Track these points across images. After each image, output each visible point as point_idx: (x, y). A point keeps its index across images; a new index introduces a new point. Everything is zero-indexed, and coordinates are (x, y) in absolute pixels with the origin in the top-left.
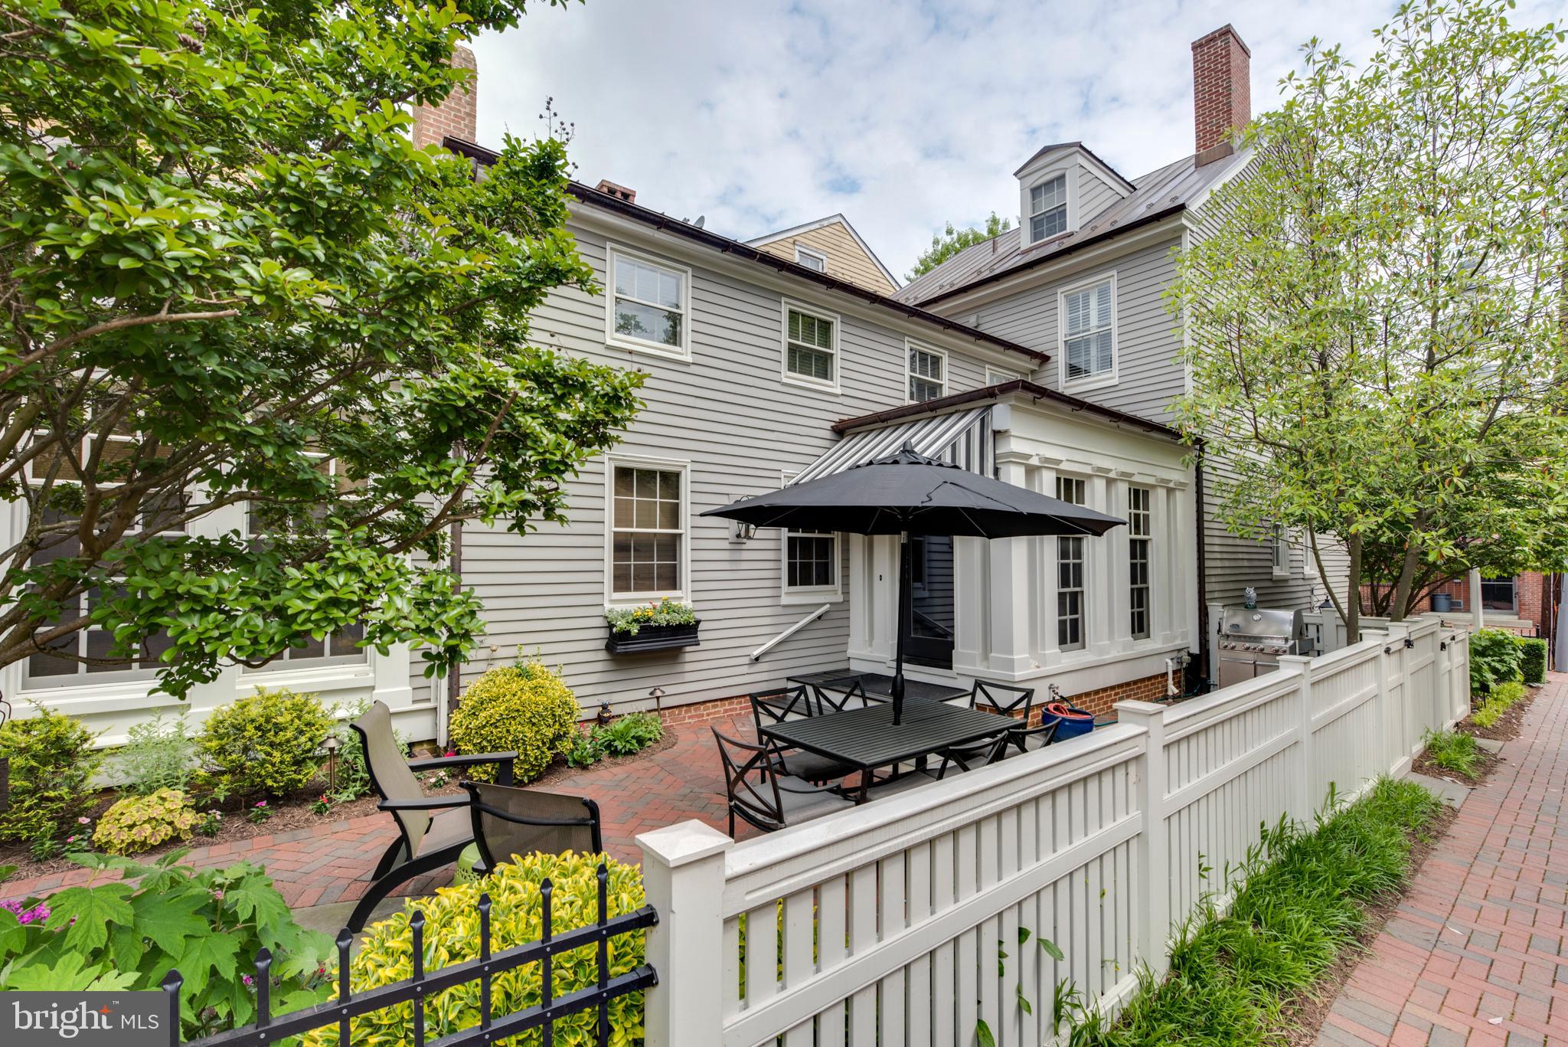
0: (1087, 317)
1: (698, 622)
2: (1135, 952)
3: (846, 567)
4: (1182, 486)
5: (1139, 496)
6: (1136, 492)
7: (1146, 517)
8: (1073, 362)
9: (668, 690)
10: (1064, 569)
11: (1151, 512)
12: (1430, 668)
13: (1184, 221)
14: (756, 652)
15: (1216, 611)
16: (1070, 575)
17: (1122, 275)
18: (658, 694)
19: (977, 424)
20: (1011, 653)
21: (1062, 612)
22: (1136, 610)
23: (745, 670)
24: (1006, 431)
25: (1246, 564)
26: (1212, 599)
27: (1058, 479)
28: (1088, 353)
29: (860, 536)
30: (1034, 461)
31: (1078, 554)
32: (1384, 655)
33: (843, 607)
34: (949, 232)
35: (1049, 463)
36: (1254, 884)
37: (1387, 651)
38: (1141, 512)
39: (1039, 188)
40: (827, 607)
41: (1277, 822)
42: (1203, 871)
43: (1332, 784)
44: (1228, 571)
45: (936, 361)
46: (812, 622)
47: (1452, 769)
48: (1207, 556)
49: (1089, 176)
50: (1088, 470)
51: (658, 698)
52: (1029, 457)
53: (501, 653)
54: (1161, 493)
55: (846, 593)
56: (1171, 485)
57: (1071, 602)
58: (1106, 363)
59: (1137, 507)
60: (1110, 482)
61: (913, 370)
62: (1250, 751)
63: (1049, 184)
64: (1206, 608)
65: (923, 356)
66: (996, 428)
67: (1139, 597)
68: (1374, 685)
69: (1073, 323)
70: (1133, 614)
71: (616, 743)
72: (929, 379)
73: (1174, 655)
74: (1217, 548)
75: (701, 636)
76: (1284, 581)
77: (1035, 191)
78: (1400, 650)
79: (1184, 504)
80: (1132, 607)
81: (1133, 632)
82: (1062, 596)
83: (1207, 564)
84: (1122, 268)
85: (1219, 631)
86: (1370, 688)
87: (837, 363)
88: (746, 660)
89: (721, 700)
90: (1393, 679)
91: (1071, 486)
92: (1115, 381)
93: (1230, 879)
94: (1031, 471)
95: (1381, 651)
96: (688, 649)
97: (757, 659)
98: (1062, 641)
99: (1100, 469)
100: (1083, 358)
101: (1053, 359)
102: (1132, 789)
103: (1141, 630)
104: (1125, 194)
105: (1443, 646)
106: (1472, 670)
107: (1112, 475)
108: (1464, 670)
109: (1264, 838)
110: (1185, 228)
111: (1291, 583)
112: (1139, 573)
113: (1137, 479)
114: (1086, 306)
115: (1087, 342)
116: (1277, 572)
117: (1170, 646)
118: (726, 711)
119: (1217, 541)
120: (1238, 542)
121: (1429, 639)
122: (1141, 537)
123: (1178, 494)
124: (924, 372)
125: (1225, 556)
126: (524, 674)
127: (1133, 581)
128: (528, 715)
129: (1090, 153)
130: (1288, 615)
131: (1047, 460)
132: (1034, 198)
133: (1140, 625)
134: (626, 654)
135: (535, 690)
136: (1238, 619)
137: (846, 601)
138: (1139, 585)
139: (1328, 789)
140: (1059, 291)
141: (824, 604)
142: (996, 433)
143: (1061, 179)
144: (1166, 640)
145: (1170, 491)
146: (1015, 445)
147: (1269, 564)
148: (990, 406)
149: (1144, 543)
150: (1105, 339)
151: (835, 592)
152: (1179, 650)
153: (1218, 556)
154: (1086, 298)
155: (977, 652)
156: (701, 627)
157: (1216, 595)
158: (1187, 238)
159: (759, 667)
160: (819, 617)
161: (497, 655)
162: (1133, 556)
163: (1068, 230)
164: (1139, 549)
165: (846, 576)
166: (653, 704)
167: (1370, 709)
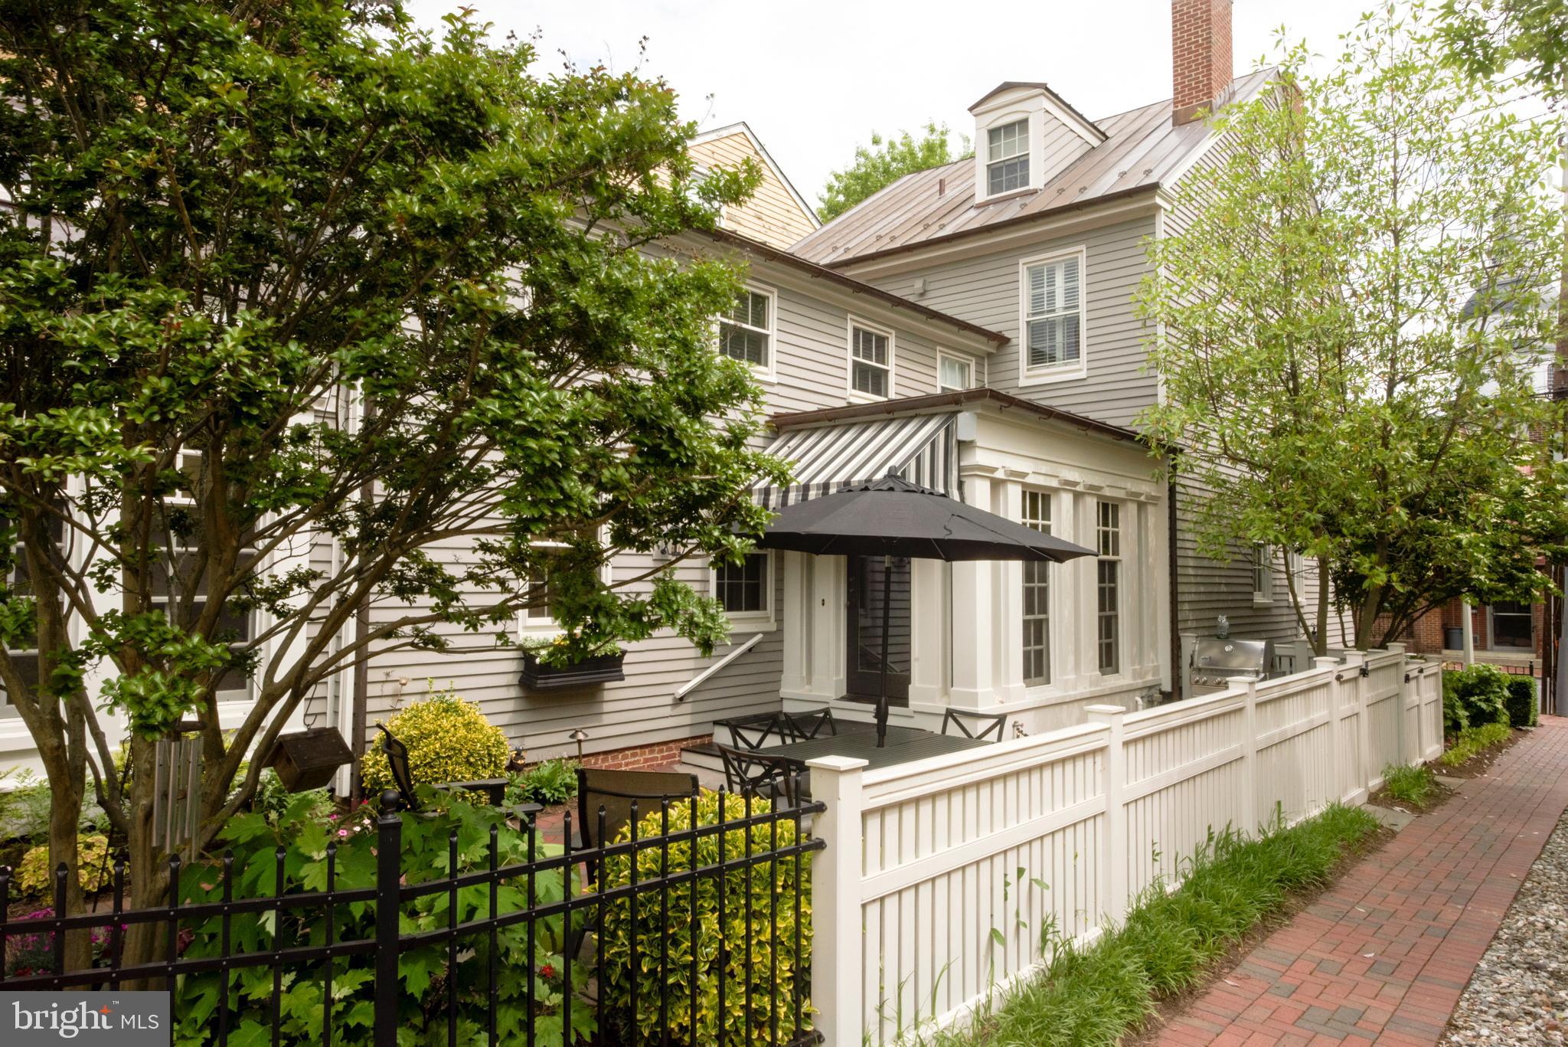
0: (1052, 295)
1: (624, 653)
2: (1100, 911)
3: (780, 590)
4: (1154, 500)
5: (1108, 510)
6: (1105, 506)
7: (1116, 535)
8: (1037, 346)
9: (593, 733)
10: (1029, 594)
11: (1121, 530)
12: (1394, 700)
13: (1158, 200)
14: (682, 690)
15: (1190, 643)
16: (1036, 600)
17: (1094, 251)
18: (581, 736)
19: (942, 433)
20: (975, 687)
21: (1026, 642)
22: (1104, 641)
23: (668, 711)
24: (972, 442)
25: (1223, 589)
26: (1186, 630)
27: (1024, 493)
28: (1052, 338)
29: (798, 553)
30: (1000, 475)
31: (1044, 578)
32: (1335, 683)
33: (775, 638)
34: (876, 141)
35: (1017, 475)
36: (1200, 874)
37: (1339, 678)
38: (1110, 529)
39: (998, 129)
40: (760, 636)
41: (1223, 826)
42: (1155, 855)
43: (1279, 803)
44: (1203, 597)
45: (882, 341)
46: (743, 655)
47: (1403, 800)
48: (1180, 580)
49: (1056, 123)
50: (1054, 483)
51: (580, 742)
52: (993, 470)
53: (411, 687)
54: (1132, 508)
55: (780, 620)
56: (1142, 498)
57: (1036, 631)
58: (1073, 351)
59: (1106, 524)
60: (1078, 496)
61: (856, 353)
62: (1198, 759)
63: (1009, 128)
64: (1179, 639)
65: (868, 336)
66: (961, 438)
67: (1108, 627)
68: (1325, 712)
69: (1036, 300)
70: (1100, 645)
71: (544, 791)
72: (874, 364)
73: (1145, 692)
74: (1191, 571)
75: (626, 670)
76: (1267, 608)
77: (993, 134)
78: (1355, 679)
79: (1157, 520)
80: (1100, 638)
81: (1101, 666)
82: (1026, 624)
83: (1180, 589)
84: (1092, 243)
85: (1192, 664)
86: (1319, 715)
87: (773, 346)
88: (669, 700)
89: (641, 747)
90: (1345, 709)
91: (1037, 500)
92: (1083, 375)
93: (1179, 868)
94: (996, 485)
95: (1332, 678)
96: (608, 685)
97: (681, 699)
98: (1027, 675)
99: (1067, 482)
100: (1047, 344)
101: (1014, 341)
102: (1099, 776)
103: (1109, 664)
104: (1096, 142)
105: (1407, 679)
106: (1445, 706)
107: (1079, 488)
108: (1437, 706)
109: (1210, 839)
110: (1159, 207)
111: (1275, 612)
112: (1107, 598)
113: (1107, 492)
114: (1052, 283)
115: (1052, 324)
116: (1259, 599)
117: (1139, 682)
118: (646, 761)
119: (1191, 563)
120: (1215, 563)
121: (1393, 671)
122: (1111, 557)
123: (1150, 509)
124: (868, 356)
125: (1199, 580)
126: (451, 709)
127: (1102, 608)
128: (465, 754)
129: (1056, 96)
130: (1260, 645)
131: (1014, 473)
132: (991, 141)
133: (1108, 659)
134: (547, 690)
135: (467, 725)
136: (1214, 652)
137: (780, 631)
138: (1108, 613)
139: (1274, 806)
140: (1021, 261)
141: (755, 634)
142: (960, 443)
143: (1023, 123)
144: (1136, 675)
145: (1141, 506)
146: (979, 457)
147: (1249, 589)
148: (955, 413)
149: (1113, 565)
150: (1073, 324)
151: (767, 619)
152: (1150, 688)
153: (1193, 580)
154: (1052, 272)
155: (937, 686)
156: (627, 659)
157: (1189, 624)
158: (1161, 219)
159: (686, 708)
160: (750, 650)
161: (405, 690)
162: (1101, 579)
163: (1032, 186)
164: (1107, 572)
165: (780, 601)
166: (574, 750)
167: (1320, 735)
